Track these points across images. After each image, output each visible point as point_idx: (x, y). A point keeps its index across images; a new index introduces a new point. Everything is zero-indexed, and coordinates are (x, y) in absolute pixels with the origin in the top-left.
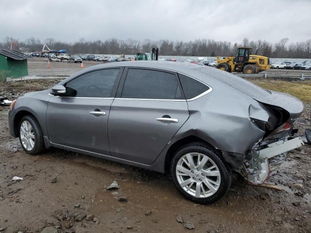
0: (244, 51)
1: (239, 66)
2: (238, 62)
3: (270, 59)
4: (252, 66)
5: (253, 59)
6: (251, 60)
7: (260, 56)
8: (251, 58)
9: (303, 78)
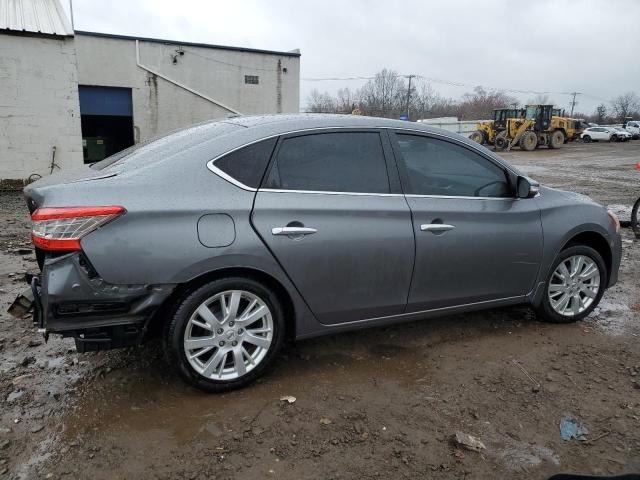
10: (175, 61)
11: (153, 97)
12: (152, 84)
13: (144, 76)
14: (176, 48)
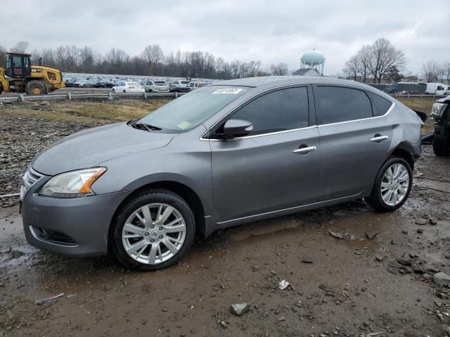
0: (19, 59)
1: (19, 83)
2: (13, 76)
3: (63, 74)
4: (39, 82)
5: (37, 72)
6: (34, 74)
7: (47, 68)
8: (35, 70)
9: (111, 98)
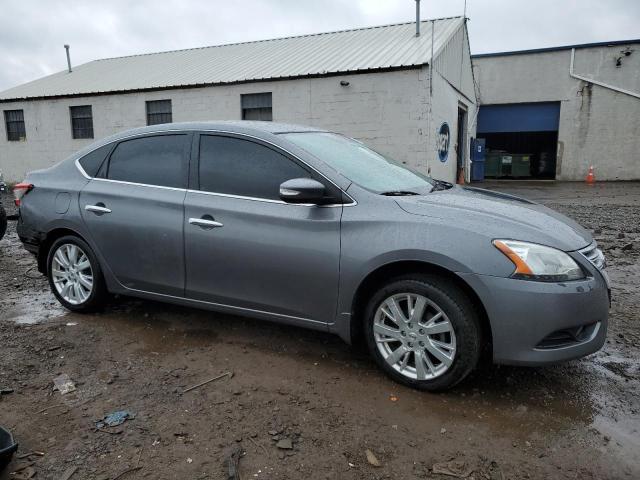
10: (619, 64)
11: (585, 108)
12: (586, 94)
13: (577, 86)
14: (624, 48)
